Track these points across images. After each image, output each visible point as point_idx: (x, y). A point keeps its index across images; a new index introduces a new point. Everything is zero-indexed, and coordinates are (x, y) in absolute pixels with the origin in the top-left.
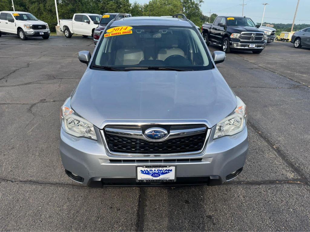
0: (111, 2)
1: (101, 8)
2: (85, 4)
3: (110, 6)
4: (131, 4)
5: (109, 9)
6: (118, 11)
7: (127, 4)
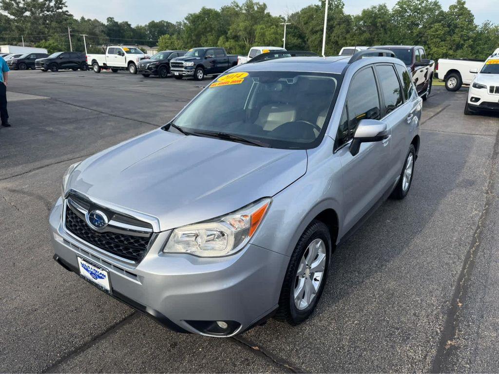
0: (436, 24)
1: (417, 35)
2: (390, 30)
3: (433, 32)
4: (476, 27)
5: (431, 37)
6: (447, 39)
7: (469, 26)
